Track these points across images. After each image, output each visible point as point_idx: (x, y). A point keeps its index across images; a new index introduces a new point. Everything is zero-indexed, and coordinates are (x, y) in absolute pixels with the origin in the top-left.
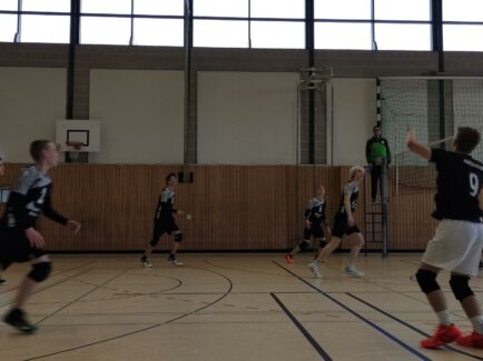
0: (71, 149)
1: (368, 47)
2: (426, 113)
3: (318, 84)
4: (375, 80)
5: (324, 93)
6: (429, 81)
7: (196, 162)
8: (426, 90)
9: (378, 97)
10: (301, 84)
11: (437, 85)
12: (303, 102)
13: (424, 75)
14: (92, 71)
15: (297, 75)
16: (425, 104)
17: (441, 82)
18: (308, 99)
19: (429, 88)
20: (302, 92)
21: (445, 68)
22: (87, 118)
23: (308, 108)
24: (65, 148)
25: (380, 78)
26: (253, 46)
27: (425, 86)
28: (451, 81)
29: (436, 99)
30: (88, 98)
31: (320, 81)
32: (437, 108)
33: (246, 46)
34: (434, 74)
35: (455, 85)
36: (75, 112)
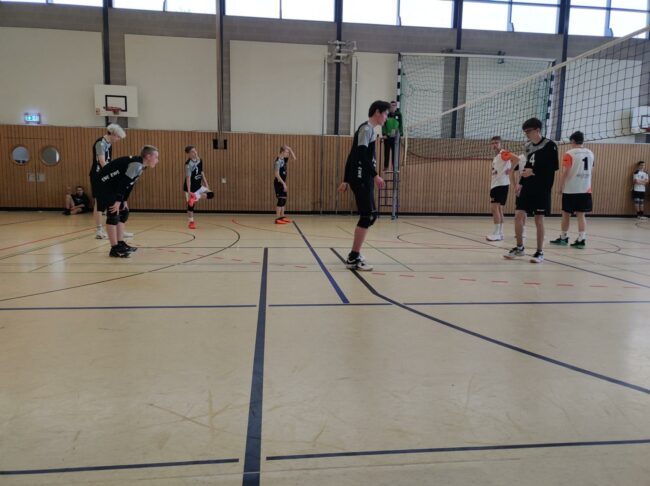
0: (110, 114)
1: (393, 22)
2: (441, 89)
3: (344, 58)
4: (397, 55)
5: (349, 66)
6: (446, 57)
7: (230, 130)
8: (443, 67)
9: (399, 72)
10: (329, 57)
11: (454, 62)
12: (330, 75)
13: (443, 52)
14: (127, 36)
15: (326, 47)
16: (442, 80)
17: (458, 59)
18: (334, 72)
19: (446, 65)
20: (329, 64)
21: (462, 46)
22: (124, 83)
23: (334, 81)
24: (105, 113)
25: (402, 54)
26: (283, 17)
27: (443, 63)
28: (467, 58)
29: (453, 77)
30: (124, 64)
31: (345, 55)
32: (452, 85)
33: (278, 17)
34: (451, 51)
35: (470, 63)
36: (112, 78)
